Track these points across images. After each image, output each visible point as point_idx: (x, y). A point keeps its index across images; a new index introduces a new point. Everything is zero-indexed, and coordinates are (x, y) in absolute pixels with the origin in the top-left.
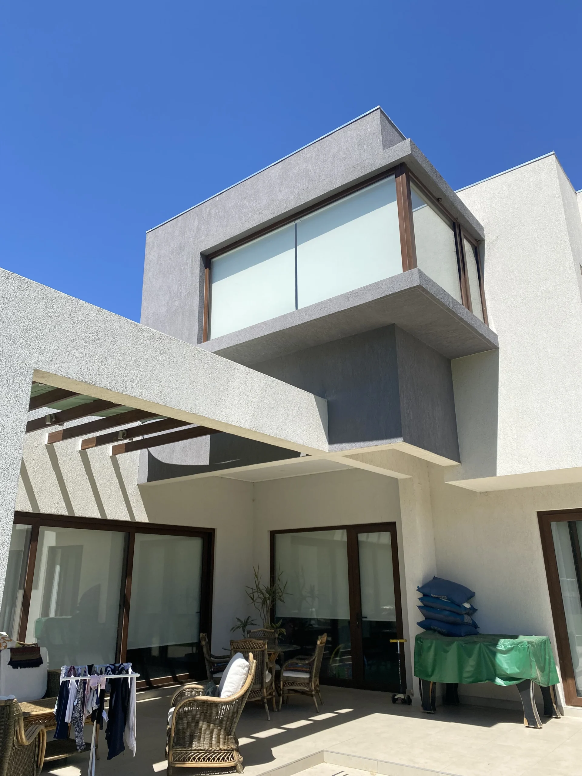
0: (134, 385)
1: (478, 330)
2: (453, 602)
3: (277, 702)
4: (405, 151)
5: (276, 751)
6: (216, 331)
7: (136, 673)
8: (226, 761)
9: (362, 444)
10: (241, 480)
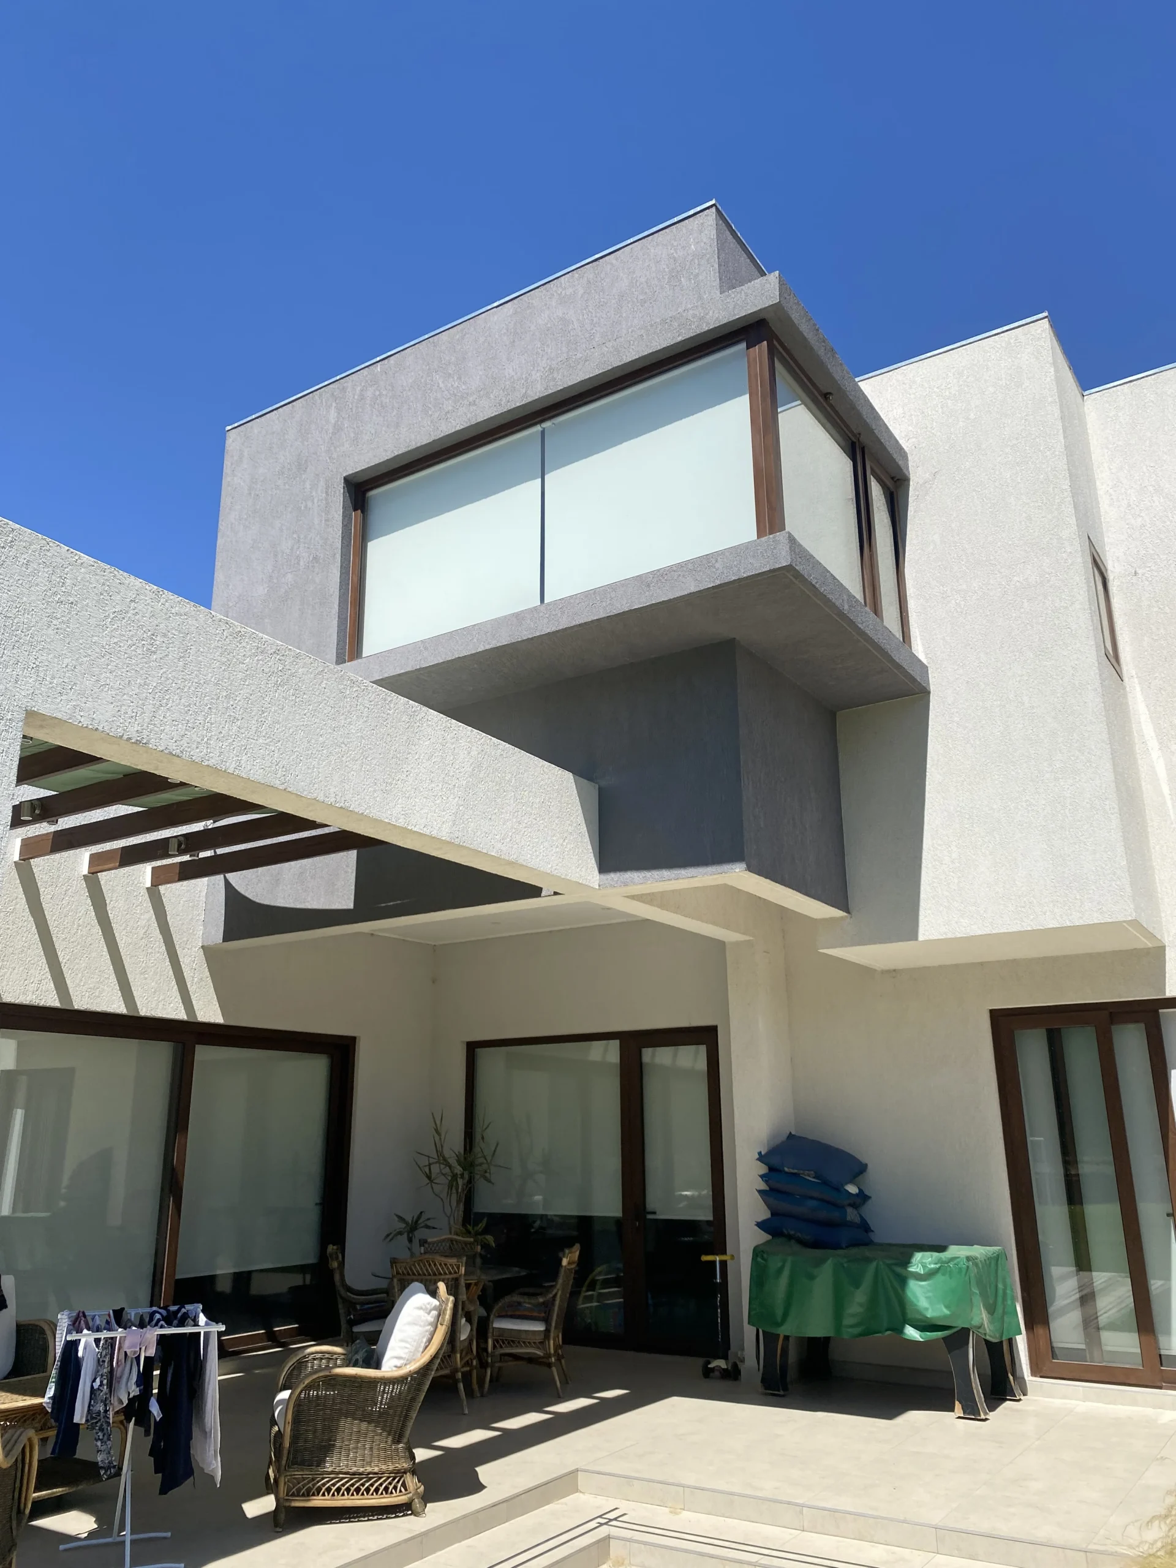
0: (223, 747)
1: (892, 655)
2: (825, 1183)
3: (481, 1383)
4: (768, 297)
5: (484, 1472)
6: (374, 641)
7: (217, 1323)
8: (392, 1493)
9: (665, 873)
10: (410, 939)
